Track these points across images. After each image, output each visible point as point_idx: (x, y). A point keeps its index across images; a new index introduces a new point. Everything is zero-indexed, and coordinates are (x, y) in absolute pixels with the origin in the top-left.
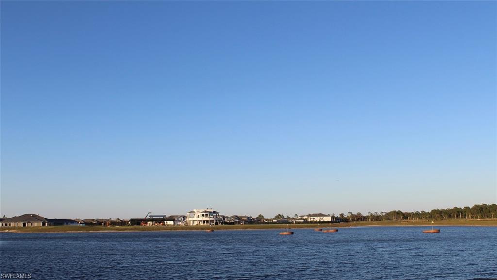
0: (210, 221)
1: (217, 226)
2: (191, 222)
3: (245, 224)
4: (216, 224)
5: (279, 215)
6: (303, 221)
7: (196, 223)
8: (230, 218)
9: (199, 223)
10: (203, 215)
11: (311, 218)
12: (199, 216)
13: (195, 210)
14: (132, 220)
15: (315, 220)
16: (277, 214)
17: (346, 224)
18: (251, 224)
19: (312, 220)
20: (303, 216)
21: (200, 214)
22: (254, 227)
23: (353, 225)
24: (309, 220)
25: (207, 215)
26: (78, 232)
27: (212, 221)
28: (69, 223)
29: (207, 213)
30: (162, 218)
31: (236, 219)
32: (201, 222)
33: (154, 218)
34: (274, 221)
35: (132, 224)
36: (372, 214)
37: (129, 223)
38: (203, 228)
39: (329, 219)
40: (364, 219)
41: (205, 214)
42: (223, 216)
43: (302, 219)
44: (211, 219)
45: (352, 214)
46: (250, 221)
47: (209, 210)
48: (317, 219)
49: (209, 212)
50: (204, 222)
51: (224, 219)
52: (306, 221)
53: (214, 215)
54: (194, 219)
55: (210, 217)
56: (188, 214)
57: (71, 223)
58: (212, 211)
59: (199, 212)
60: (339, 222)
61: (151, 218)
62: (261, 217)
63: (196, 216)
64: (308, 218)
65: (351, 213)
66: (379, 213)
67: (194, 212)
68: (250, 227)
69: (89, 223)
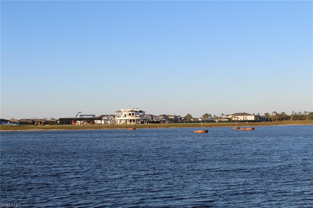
0: (136, 120)
1: (143, 124)
2: (119, 121)
3: (169, 122)
4: (142, 123)
5: (207, 114)
6: (227, 120)
7: (123, 122)
8: (158, 117)
9: (126, 122)
10: (130, 114)
11: (235, 117)
12: (125, 115)
13: (122, 110)
14: (61, 120)
15: (239, 119)
16: (205, 114)
17: (267, 123)
18: (176, 123)
19: (236, 119)
20: (228, 115)
21: (127, 113)
22: (176, 126)
23: (274, 124)
24: (233, 119)
25: (133, 114)
26: (7, 131)
27: (138, 120)
28: (3, 123)
29: (133, 113)
30: (92, 117)
31: (164, 118)
32: (128, 121)
33: (84, 117)
34: (199, 120)
35: (61, 123)
36: (296, 113)
37: (58, 122)
38: (127, 127)
39: (252, 118)
40: (287, 118)
41: (131, 113)
42: (152, 116)
43: (227, 118)
44: (137, 118)
45: (277, 114)
46: (176, 120)
47: (135, 110)
48: (241, 118)
49: (136, 111)
50: (131, 121)
51: (152, 118)
52: (230, 120)
53: (140, 114)
54: (121, 118)
55: (136, 117)
56: (116, 113)
57: (5, 123)
58: (138, 110)
59: (125, 111)
60: (261, 121)
61: (81, 117)
62: (189, 116)
63: (123, 115)
64: (232, 117)
65: (276, 112)
66: (303, 113)
67: (121, 112)
68: (172, 126)
69: (23, 123)
